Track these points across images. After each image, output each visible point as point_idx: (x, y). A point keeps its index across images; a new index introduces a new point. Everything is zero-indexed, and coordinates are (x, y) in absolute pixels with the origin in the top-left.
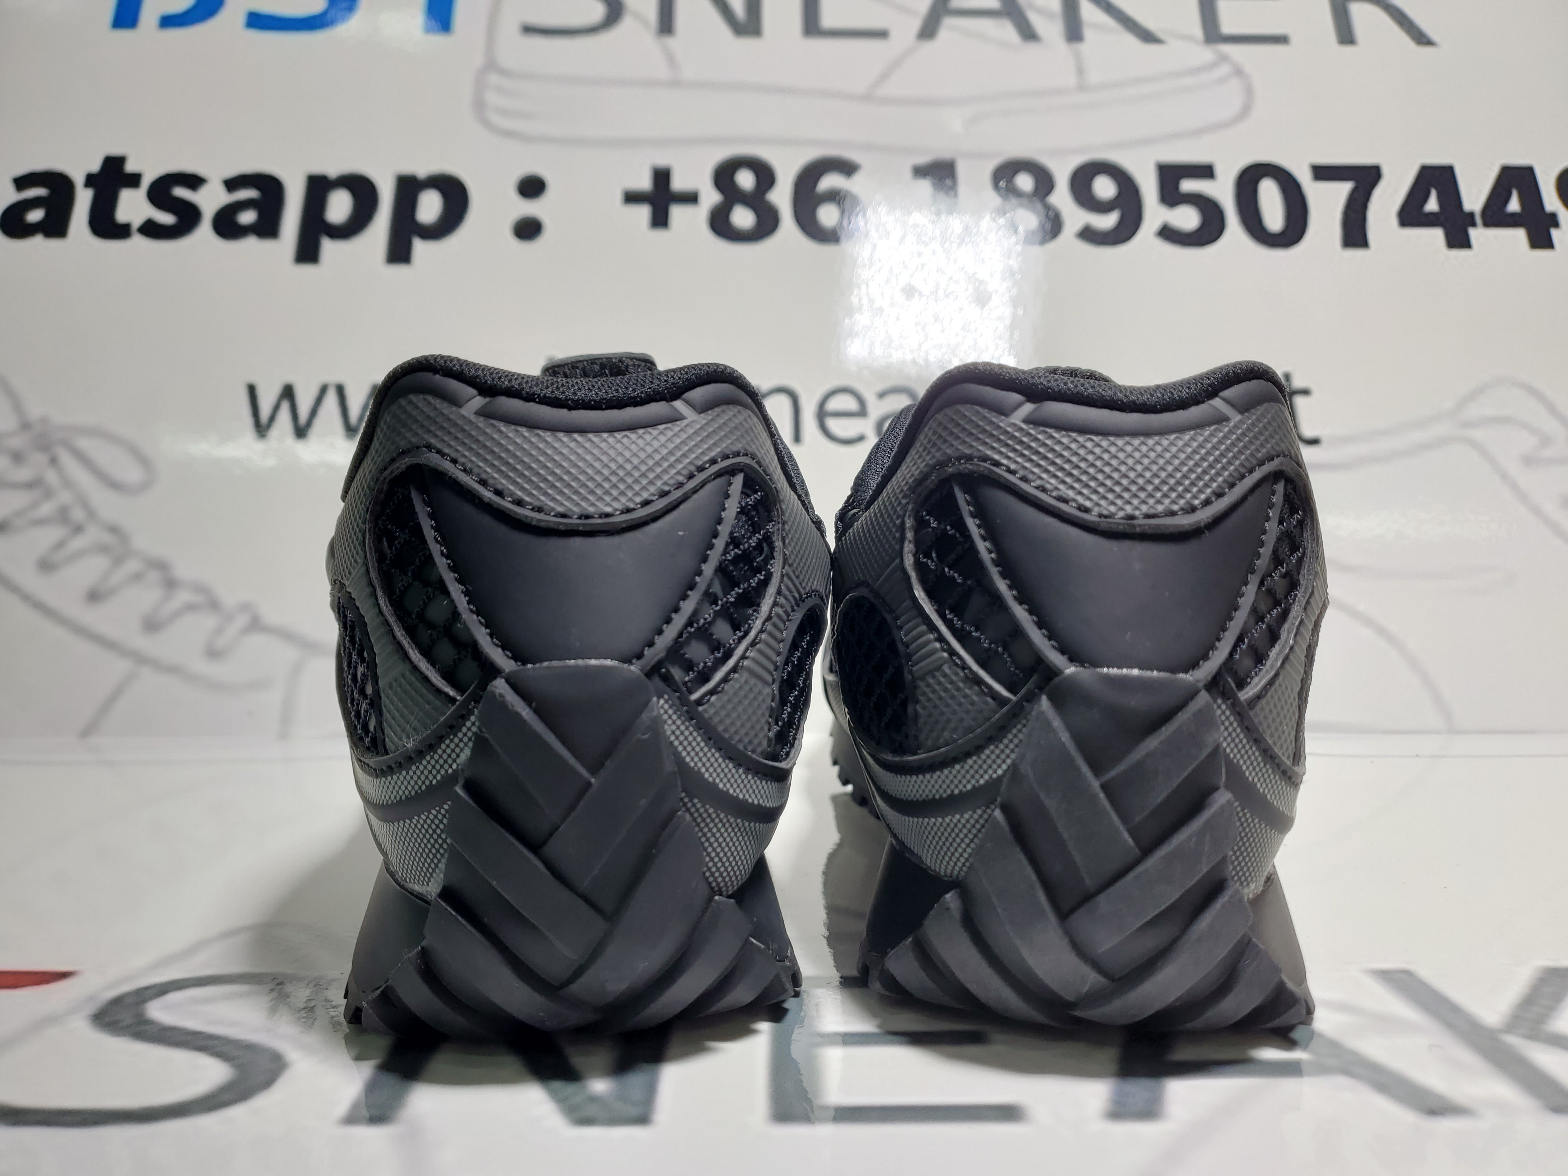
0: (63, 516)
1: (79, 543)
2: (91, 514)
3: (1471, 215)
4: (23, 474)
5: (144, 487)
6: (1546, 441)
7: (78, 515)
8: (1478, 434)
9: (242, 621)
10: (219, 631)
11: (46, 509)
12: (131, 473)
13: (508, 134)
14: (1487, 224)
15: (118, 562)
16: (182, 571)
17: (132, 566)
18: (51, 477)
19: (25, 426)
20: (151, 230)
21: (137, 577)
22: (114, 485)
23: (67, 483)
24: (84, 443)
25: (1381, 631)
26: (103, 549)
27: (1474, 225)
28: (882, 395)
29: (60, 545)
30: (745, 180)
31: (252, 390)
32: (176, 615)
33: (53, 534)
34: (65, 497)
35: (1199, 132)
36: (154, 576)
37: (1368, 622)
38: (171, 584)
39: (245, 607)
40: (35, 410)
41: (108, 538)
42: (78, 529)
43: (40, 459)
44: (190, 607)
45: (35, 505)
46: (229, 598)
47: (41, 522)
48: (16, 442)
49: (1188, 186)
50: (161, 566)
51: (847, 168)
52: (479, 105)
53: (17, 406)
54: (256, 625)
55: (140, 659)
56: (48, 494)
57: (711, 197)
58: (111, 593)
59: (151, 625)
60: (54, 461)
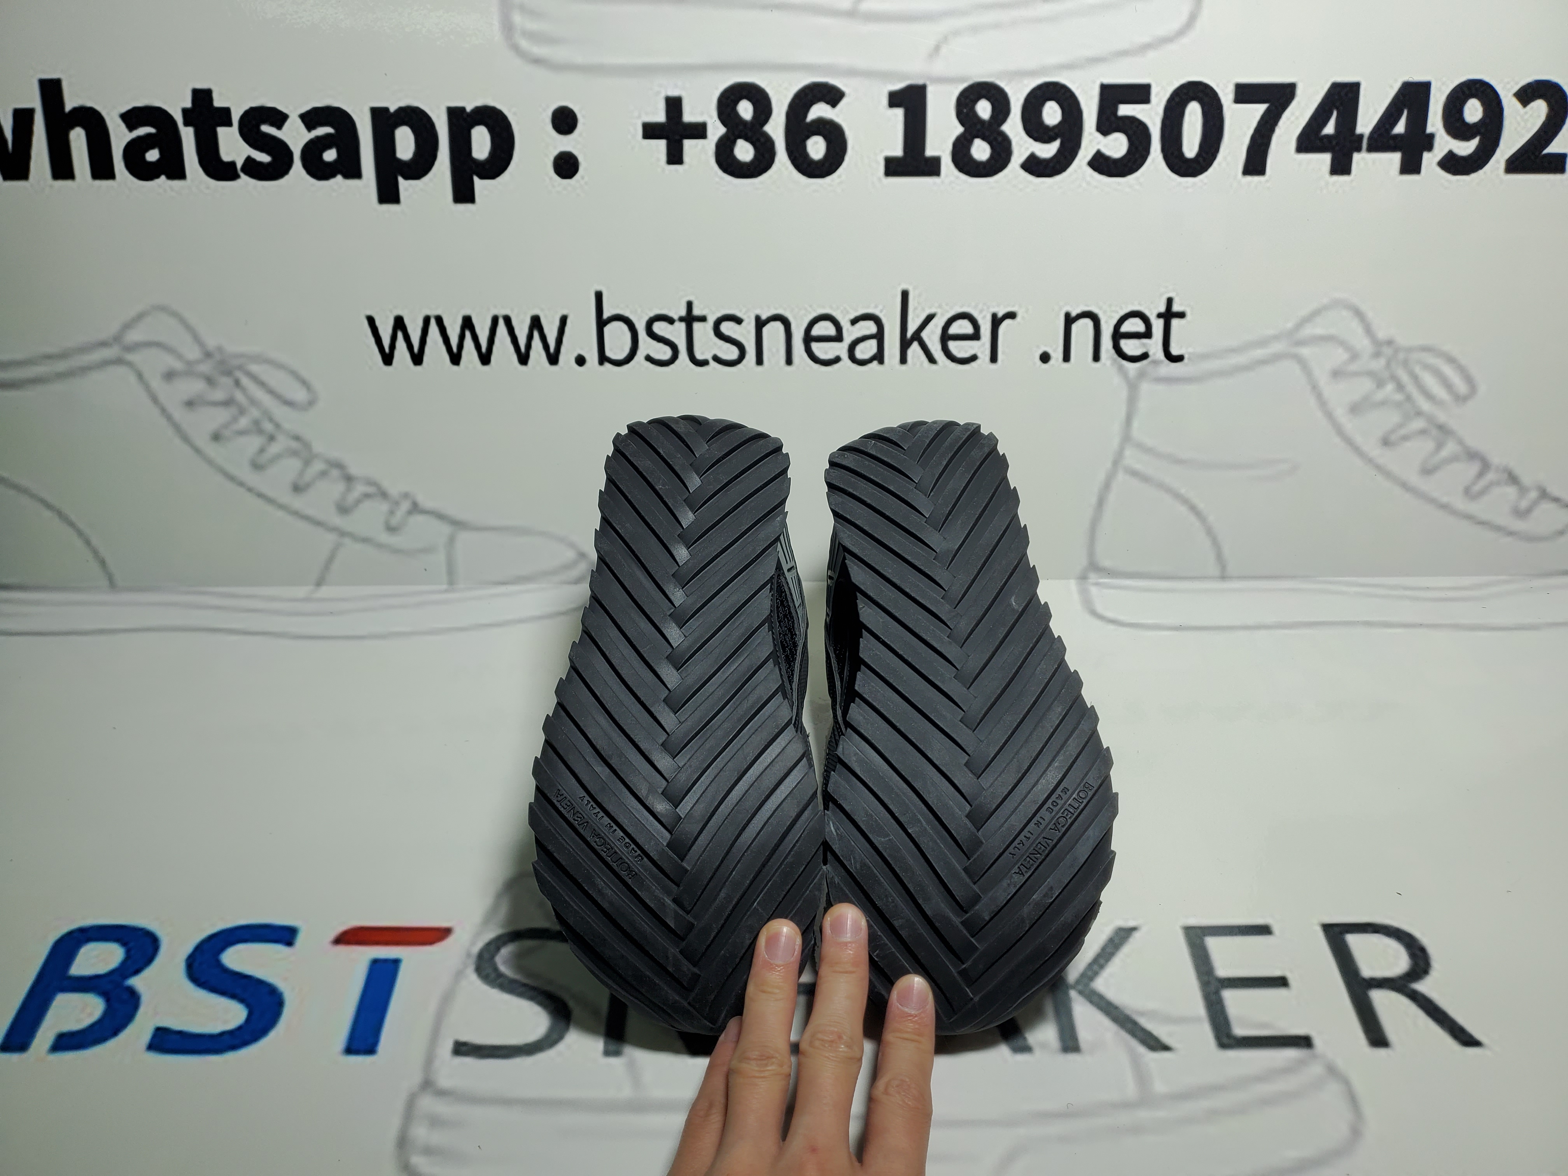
0: (257, 428)
1: (275, 449)
2: (277, 426)
3: (1361, 136)
4: (219, 395)
5: (311, 403)
6: (1355, 356)
7: (268, 427)
8: (1305, 351)
9: (405, 506)
10: (392, 512)
11: (244, 422)
12: (300, 395)
13: (537, 61)
14: (1371, 149)
15: (307, 463)
16: (353, 470)
17: (318, 466)
18: (239, 396)
19: (208, 355)
20: (253, 169)
21: (323, 474)
22: (289, 403)
23: (253, 402)
24: (254, 368)
25: (1193, 508)
26: (294, 453)
27: (1359, 149)
28: (854, 322)
29: (262, 450)
30: (745, 110)
31: (371, 321)
32: (358, 502)
33: (254, 443)
34: (255, 413)
35: (1145, 48)
36: (335, 473)
37: (1185, 501)
38: (349, 479)
39: (406, 496)
40: (211, 343)
41: (294, 445)
42: (272, 438)
43: (226, 381)
44: (367, 496)
45: (235, 419)
46: (394, 490)
47: (242, 433)
48: (205, 368)
49: (1124, 110)
50: (339, 465)
51: (833, 96)
52: (508, 27)
53: (197, 338)
54: (416, 508)
55: (342, 533)
56: (242, 411)
57: (716, 130)
58: (308, 486)
59: (343, 509)
60: (237, 383)
